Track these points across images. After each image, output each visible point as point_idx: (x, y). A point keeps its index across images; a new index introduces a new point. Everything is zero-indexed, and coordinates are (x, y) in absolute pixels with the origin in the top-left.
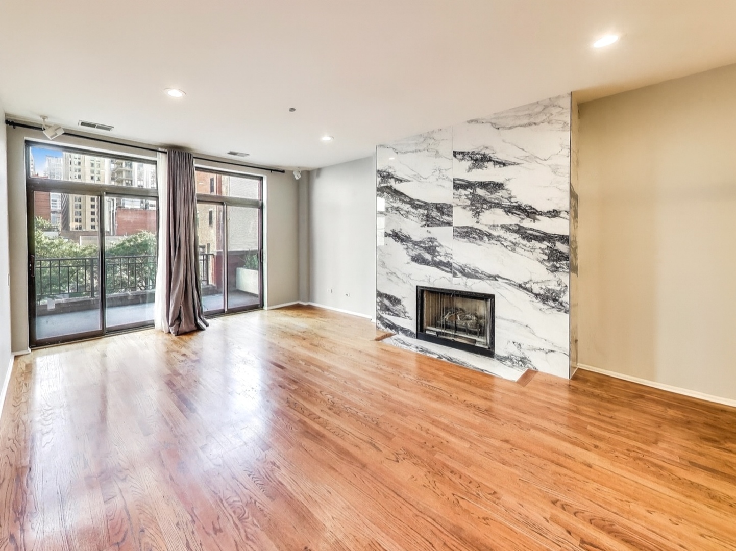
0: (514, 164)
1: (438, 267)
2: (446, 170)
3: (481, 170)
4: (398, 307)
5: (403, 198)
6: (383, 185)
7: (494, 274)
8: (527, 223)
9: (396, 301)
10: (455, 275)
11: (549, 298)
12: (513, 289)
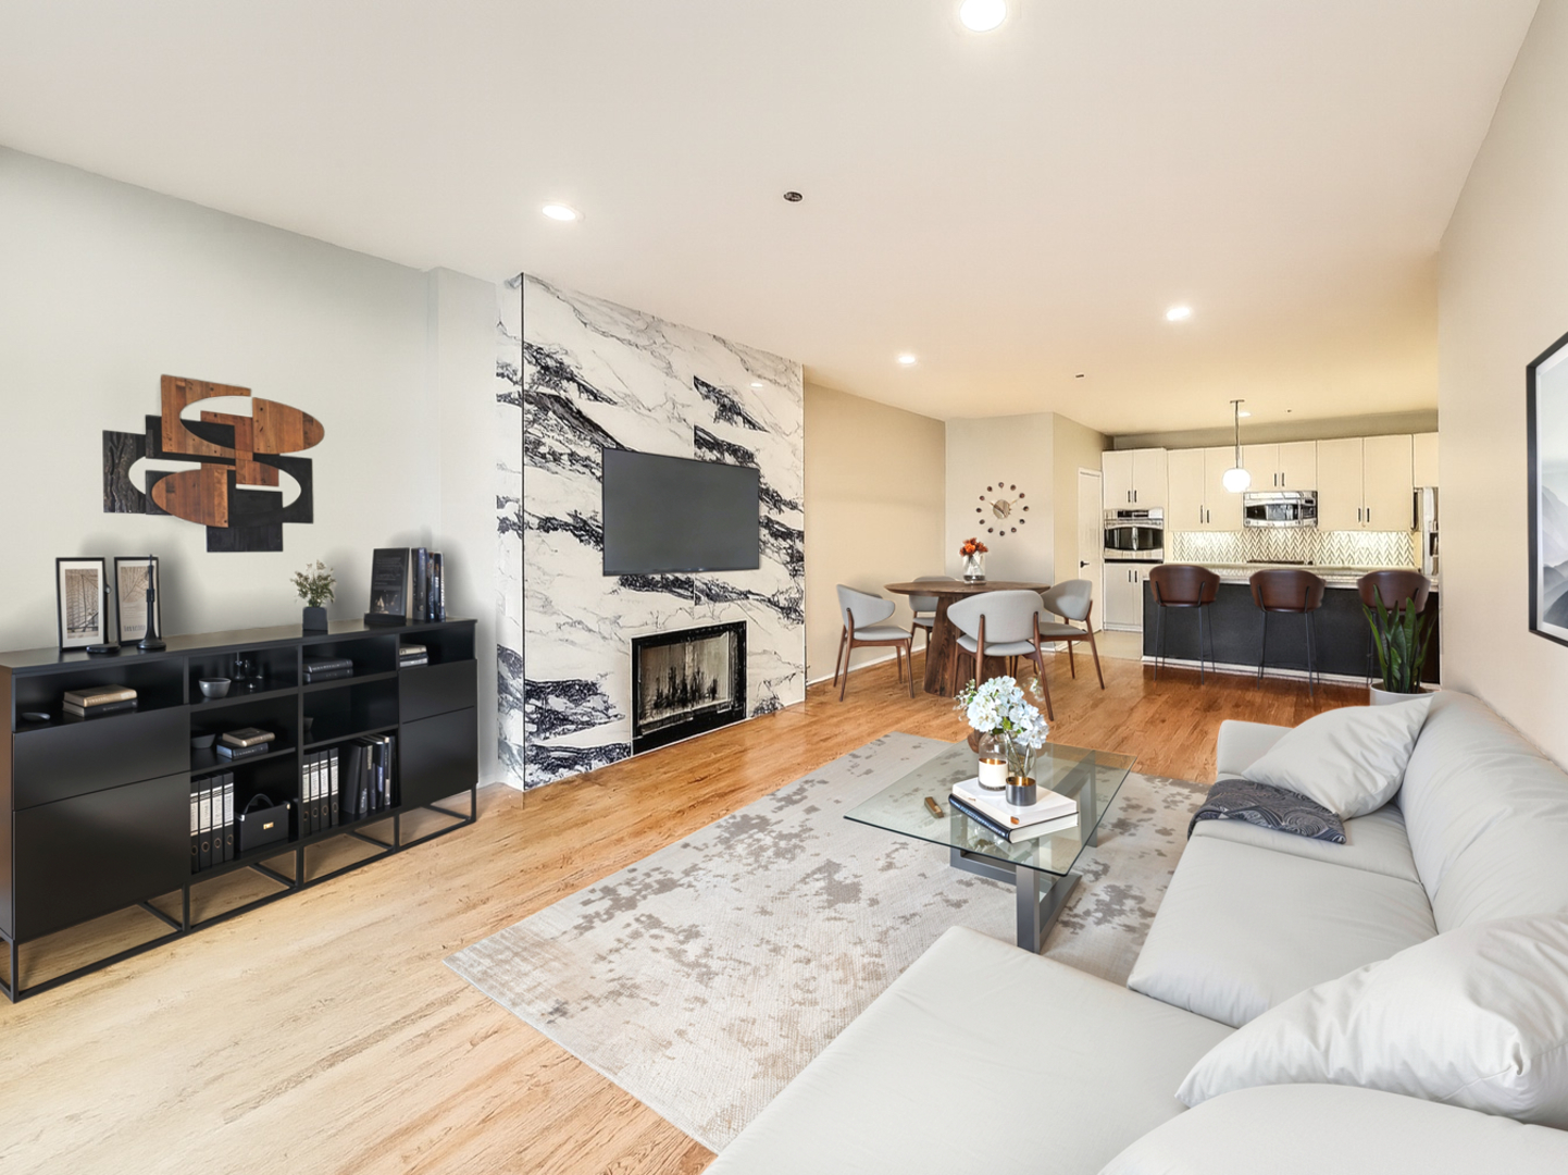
1: (671, 591)
2: (683, 407)
3: (727, 424)
4: (590, 703)
5: (601, 440)
6: (544, 391)
7: (744, 589)
9: (580, 691)
10: (697, 601)
11: (791, 609)
12: (763, 606)
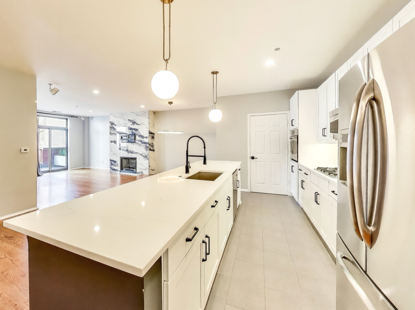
0: (140, 125)
2: (127, 124)
3: (134, 125)
4: (116, 164)
6: (111, 126)
7: (136, 152)
8: (142, 139)
9: (115, 162)
10: (129, 153)
11: (145, 157)
12: (140, 155)
